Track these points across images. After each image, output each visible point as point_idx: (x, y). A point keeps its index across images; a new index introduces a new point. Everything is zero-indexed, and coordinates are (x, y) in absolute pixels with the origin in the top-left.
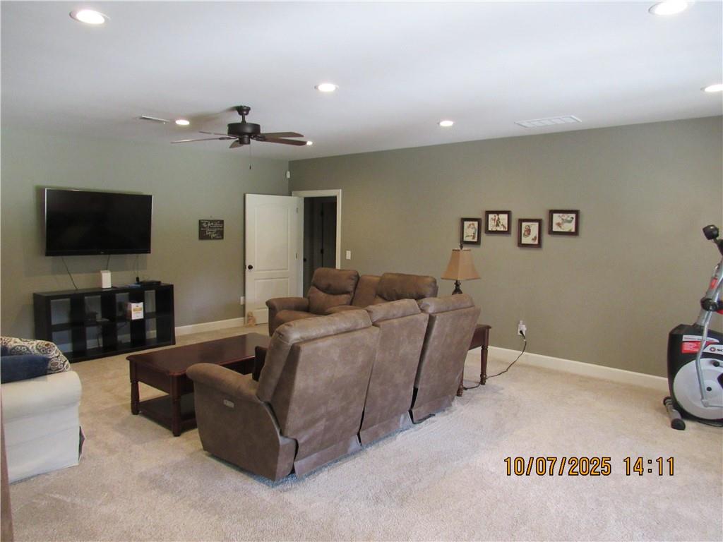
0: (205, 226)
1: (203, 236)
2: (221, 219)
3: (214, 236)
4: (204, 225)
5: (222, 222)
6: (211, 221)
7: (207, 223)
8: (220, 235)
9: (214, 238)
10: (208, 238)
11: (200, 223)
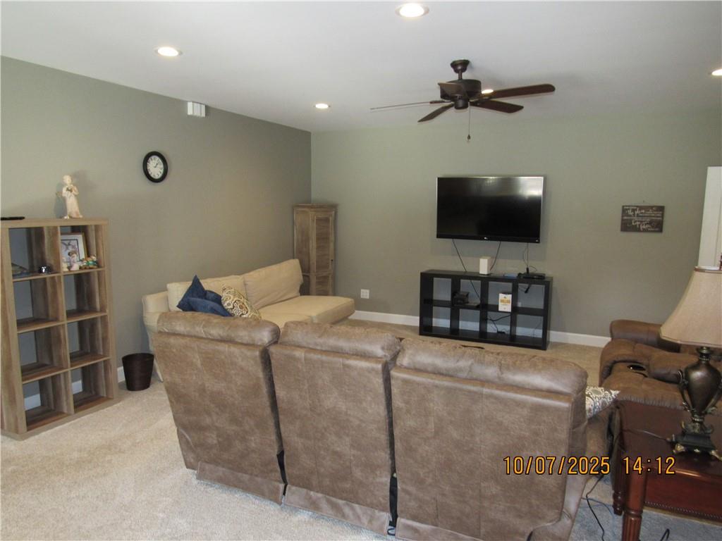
0: (632, 213)
1: (627, 226)
2: (660, 204)
3: (644, 227)
4: (630, 212)
5: (661, 209)
6: (641, 208)
7: (633, 210)
8: (658, 226)
9: (645, 231)
10: (636, 229)
11: (624, 210)
